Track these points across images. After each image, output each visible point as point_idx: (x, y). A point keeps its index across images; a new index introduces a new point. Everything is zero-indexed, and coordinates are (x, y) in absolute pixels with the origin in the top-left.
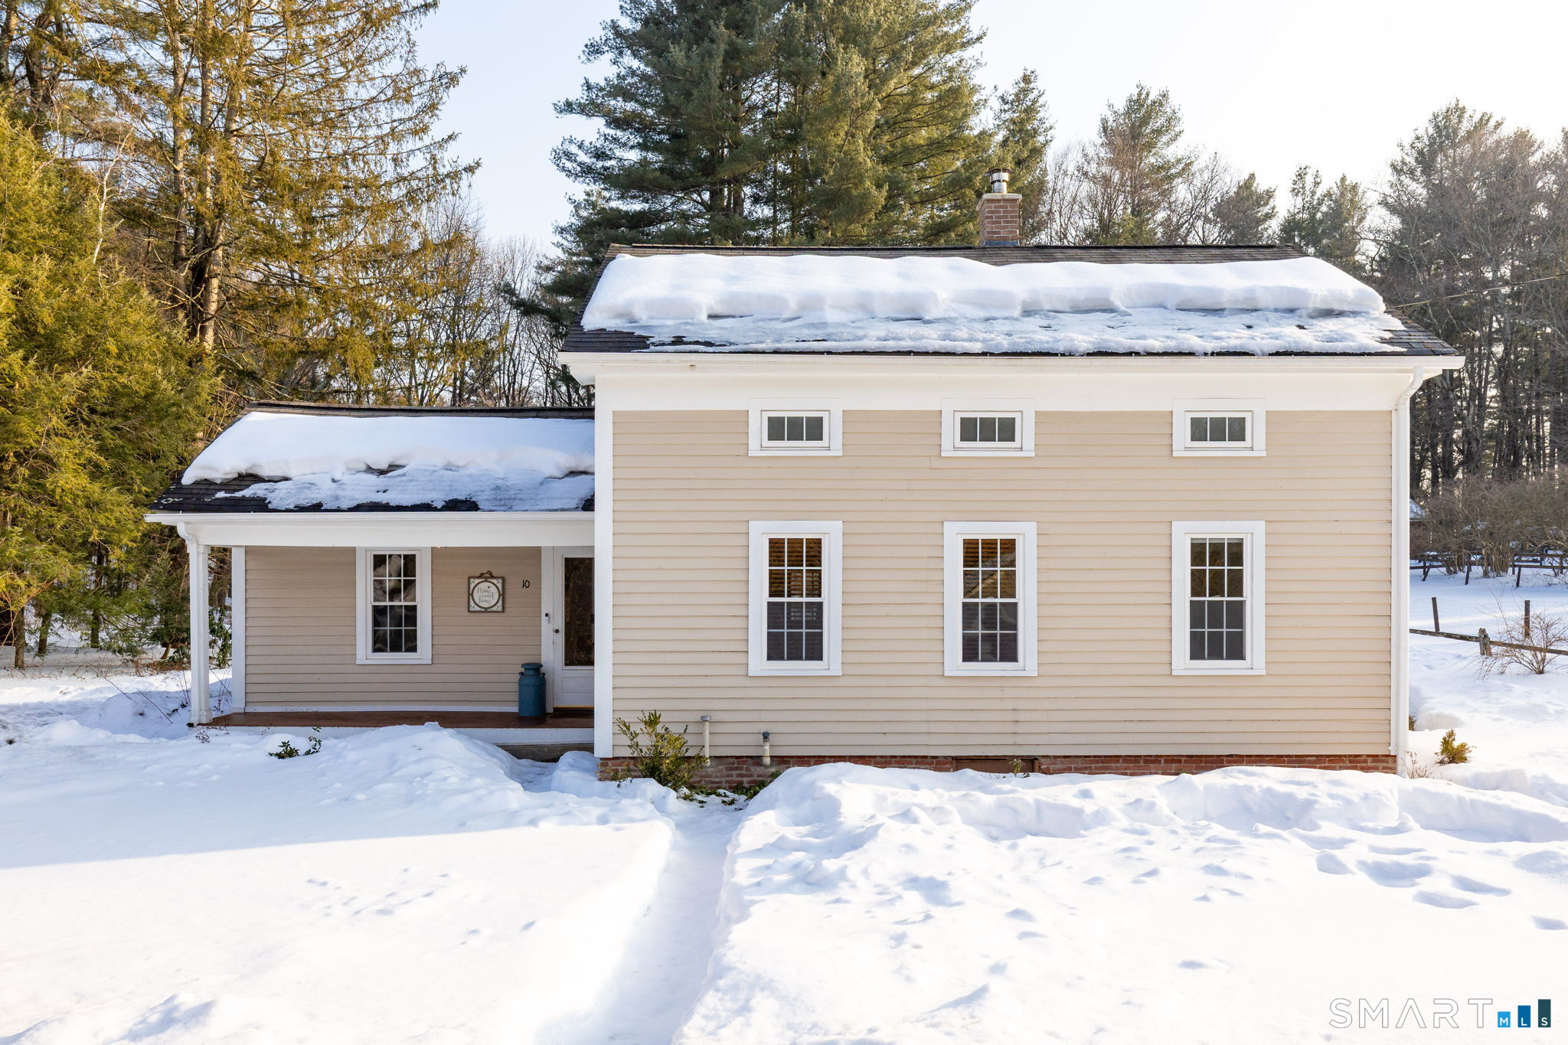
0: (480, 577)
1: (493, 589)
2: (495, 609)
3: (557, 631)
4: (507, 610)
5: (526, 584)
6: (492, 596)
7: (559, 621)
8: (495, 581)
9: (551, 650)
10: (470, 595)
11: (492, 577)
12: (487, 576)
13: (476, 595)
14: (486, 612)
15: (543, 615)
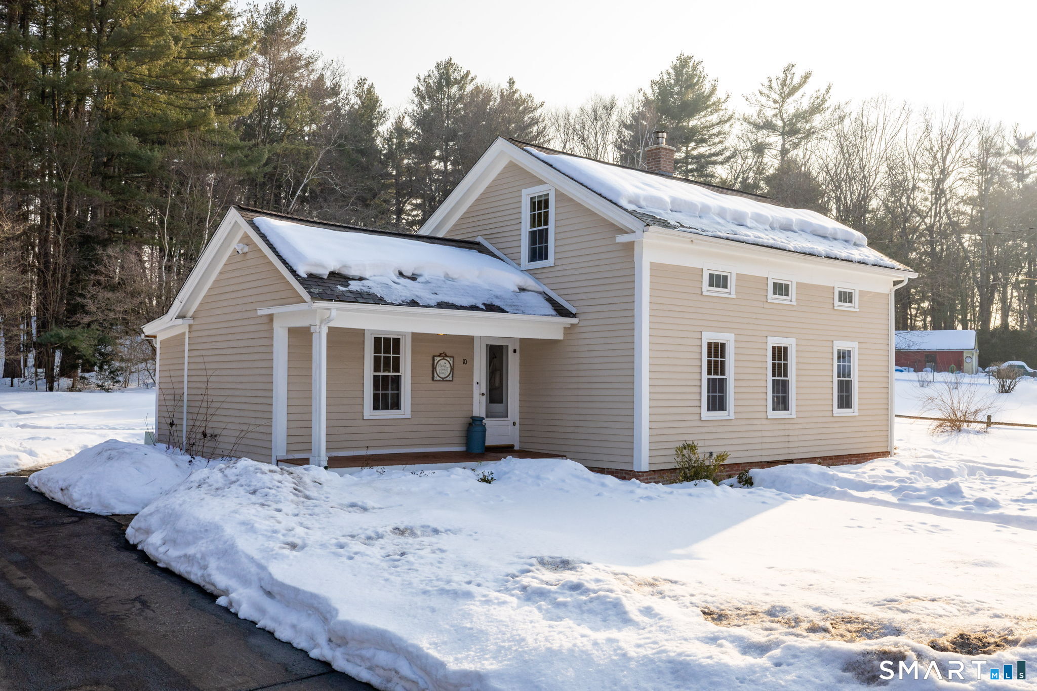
0: (439, 356)
1: (448, 365)
2: (448, 379)
3: (483, 394)
4: (454, 379)
5: (465, 362)
6: (447, 370)
7: (484, 388)
8: (448, 359)
9: (479, 407)
10: (434, 368)
11: (447, 356)
12: (444, 356)
13: (438, 369)
14: (443, 381)
15: (475, 384)
